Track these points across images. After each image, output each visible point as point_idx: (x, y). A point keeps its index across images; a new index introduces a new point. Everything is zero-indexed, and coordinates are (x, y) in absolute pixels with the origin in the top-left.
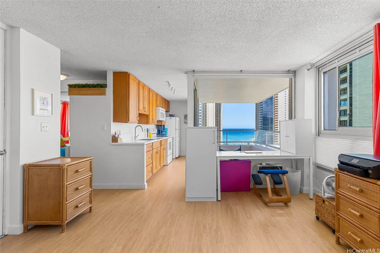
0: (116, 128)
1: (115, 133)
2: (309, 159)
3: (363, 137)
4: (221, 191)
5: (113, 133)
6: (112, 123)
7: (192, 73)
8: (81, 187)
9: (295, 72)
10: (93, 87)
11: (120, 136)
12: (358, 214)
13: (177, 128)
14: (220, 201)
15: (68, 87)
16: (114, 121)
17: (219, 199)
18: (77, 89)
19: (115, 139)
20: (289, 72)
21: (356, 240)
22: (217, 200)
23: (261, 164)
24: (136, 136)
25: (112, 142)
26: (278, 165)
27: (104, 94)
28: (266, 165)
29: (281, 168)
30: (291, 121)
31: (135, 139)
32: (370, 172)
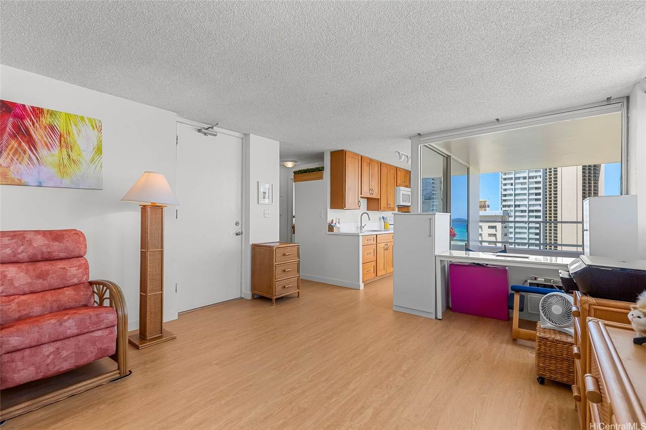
0: (333, 215)
1: (332, 221)
5: (329, 220)
6: (329, 210)
8: (288, 270)
10: (312, 172)
11: (338, 225)
15: (293, 174)
16: (332, 207)
17: (440, 316)
18: (300, 175)
19: (331, 228)
22: (436, 318)
24: (363, 225)
25: (329, 231)
27: (321, 178)
31: (361, 229)
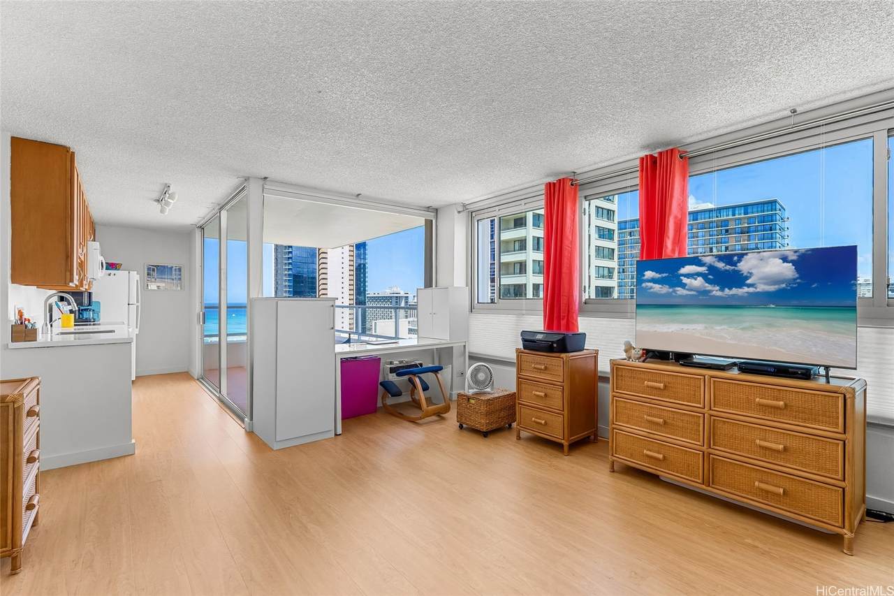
2: (465, 346)
3: (531, 311)
4: (343, 418)
6: (10, 286)
7: (261, 182)
9: (436, 211)
12: (543, 394)
13: (134, 300)
14: (340, 435)
17: (339, 431)
20: (428, 209)
21: (541, 424)
22: (336, 435)
23: (391, 363)
25: (12, 341)
26: (417, 362)
28: (400, 363)
29: (421, 365)
30: (429, 290)
32: (555, 345)
